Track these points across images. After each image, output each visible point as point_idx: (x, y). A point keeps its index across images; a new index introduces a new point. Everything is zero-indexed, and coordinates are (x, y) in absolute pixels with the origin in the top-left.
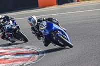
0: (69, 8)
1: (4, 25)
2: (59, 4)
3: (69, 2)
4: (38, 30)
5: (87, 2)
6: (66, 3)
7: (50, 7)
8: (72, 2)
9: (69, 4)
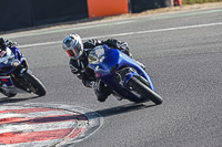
0: (157, 21)
2: (133, 12)
3: (157, 8)
4: (86, 65)
5: (196, 6)
6: (149, 9)
7: (115, 19)
8: (163, 6)
9: (156, 11)
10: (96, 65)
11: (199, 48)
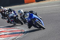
0: (43, 4)
1: (9, 15)
2: (37, 2)
7: (32, 4)
9: (43, 1)
10: (26, 18)
11: (54, 11)
